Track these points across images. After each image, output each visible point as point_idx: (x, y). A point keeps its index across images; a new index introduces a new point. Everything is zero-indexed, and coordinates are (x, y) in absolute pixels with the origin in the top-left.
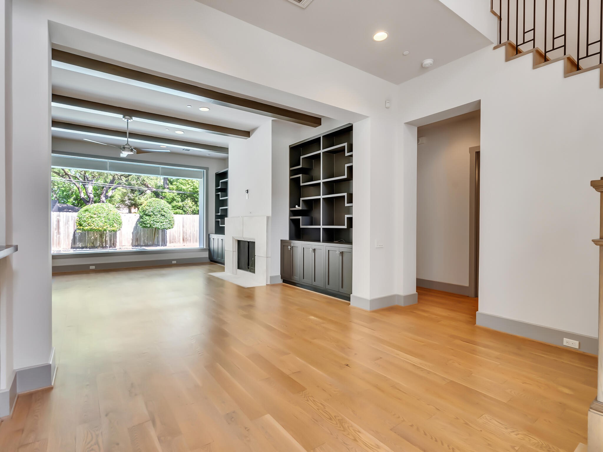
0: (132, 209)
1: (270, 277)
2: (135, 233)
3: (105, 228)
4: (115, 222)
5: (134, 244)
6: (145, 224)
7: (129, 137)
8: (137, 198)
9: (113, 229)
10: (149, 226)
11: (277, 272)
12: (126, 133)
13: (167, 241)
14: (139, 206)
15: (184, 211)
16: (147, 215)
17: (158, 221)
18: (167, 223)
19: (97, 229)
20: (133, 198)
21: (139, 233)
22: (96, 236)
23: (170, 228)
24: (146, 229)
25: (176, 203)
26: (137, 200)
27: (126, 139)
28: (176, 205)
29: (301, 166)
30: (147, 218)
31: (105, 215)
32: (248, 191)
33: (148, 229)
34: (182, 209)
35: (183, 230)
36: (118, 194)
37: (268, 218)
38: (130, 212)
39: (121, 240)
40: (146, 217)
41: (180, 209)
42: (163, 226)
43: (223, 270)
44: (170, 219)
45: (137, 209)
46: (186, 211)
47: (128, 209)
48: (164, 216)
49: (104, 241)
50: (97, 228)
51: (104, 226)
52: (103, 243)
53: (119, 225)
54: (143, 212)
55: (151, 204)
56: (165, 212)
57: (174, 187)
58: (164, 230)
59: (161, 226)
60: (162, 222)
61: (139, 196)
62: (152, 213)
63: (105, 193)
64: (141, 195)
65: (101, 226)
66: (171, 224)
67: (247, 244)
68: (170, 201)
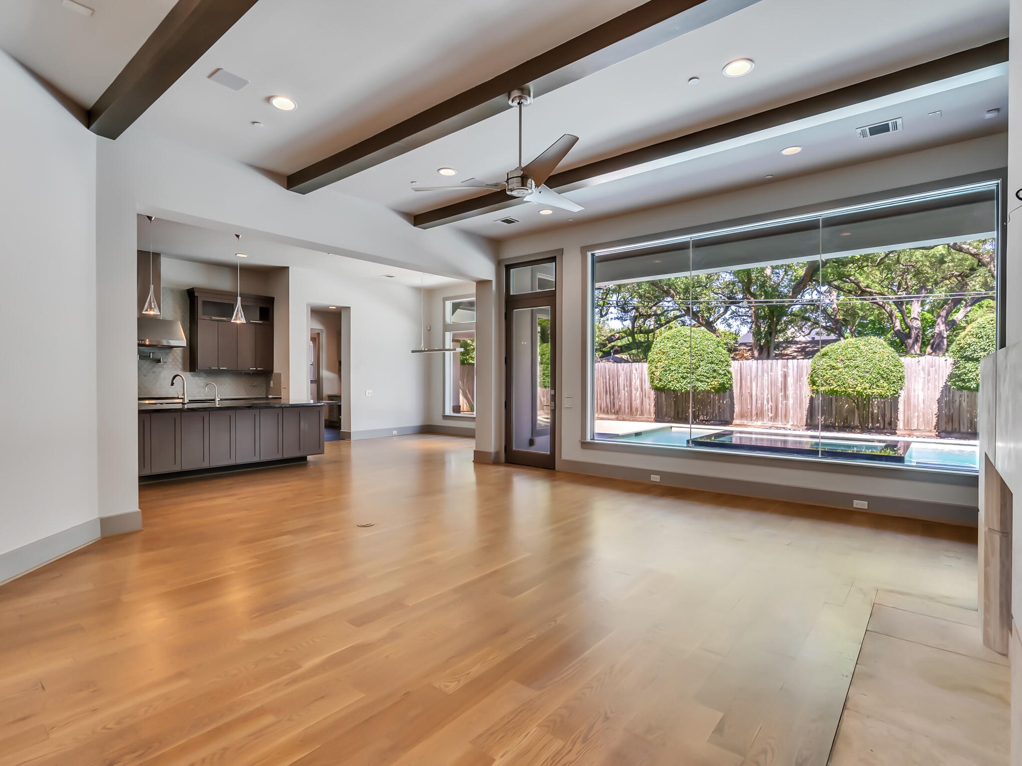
2: (946, 402)
3: (859, 389)
4: (883, 377)
5: (943, 428)
6: (963, 380)
9: (880, 391)
10: (972, 384)
16: (968, 359)
19: (842, 392)
21: (957, 402)
24: (967, 393)
33: (974, 392)
39: (908, 417)
40: (966, 365)
50: (843, 388)
51: (857, 385)
54: (959, 351)
55: (982, 330)
65: (851, 386)
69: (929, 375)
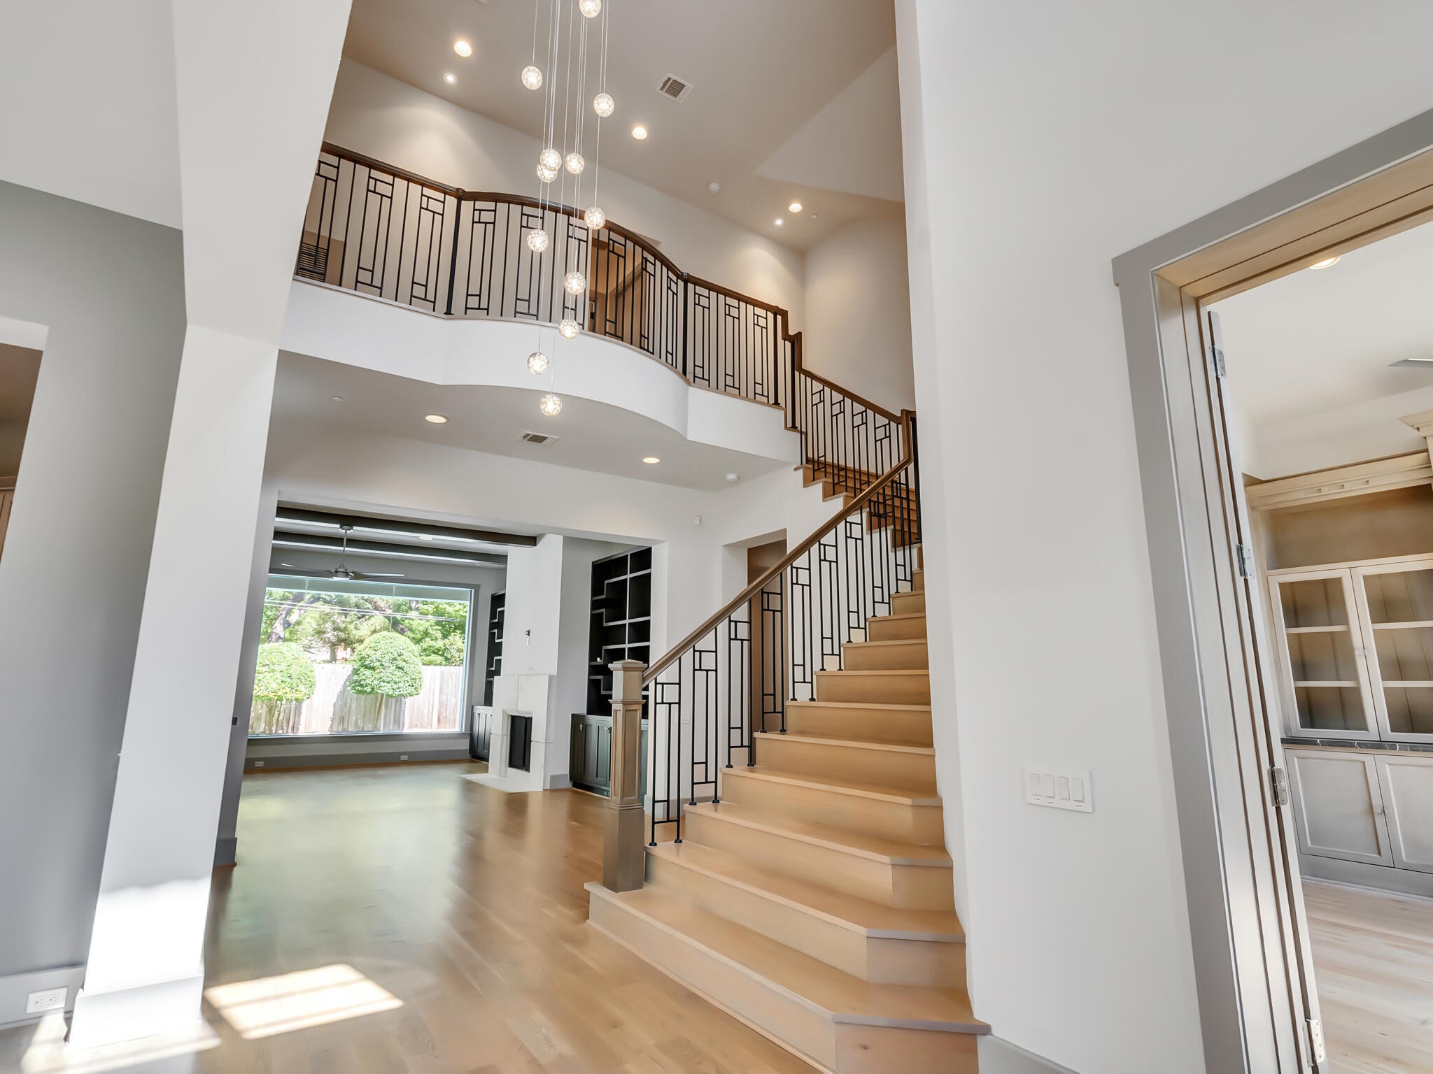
0: (339, 650)
1: (551, 776)
2: (340, 705)
3: (280, 693)
4: (301, 682)
6: (362, 685)
7: (347, 546)
8: (352, 627)
9: (297, 696)
10: (368, 689)
11: (564, 769)
12: (342, 539)
13: (404, 723)
14: (355, 645)
15: (447, 659)
16: (366, 667)
17: (389, 679)
18: (407, 685)
19: (264, 697)
20: (344, 625)
21: (348, 706)
22: (260, 711)
23: (411, 695)
24: (363, 697)
25: (431, 642)
26: (352, 630)
27: (342, 548)
28: (430, 647)
29: (604, 597)
30: (368, 672)
31: (283, 667)
32: (529, 632)
33: (369, 696)
34: (442, 655)
35: (440, 698)
36: (311, 617)
37: (551, 677)
38: (334, 659)
39: (310, 718)
40: (365, 672)
41: (439, 654)
42: (398, 690)
43: (486, 770)
44: (414, 677)
45: (349, 649)
46: (449, 659)
47: (331, 650)
48: (402, 669)
49: (274, 721)
50: (266, 693)
51: (279, 690)
52: (273, 725)
53: (309, 689)
54: (360, 660)
55: (378, 644)
56: (405, 661)
57: (429, 609)
58: (399, 699)
59: (393, 689)
60: (396, 683)
61: (358, 622)
62: (379, 663)
63: (284, 615)
64: (361, 620)
65: (273, 691)
66: (415, 686)
67: (524, 722)
68: (419, 636)
69: (330, 680)
